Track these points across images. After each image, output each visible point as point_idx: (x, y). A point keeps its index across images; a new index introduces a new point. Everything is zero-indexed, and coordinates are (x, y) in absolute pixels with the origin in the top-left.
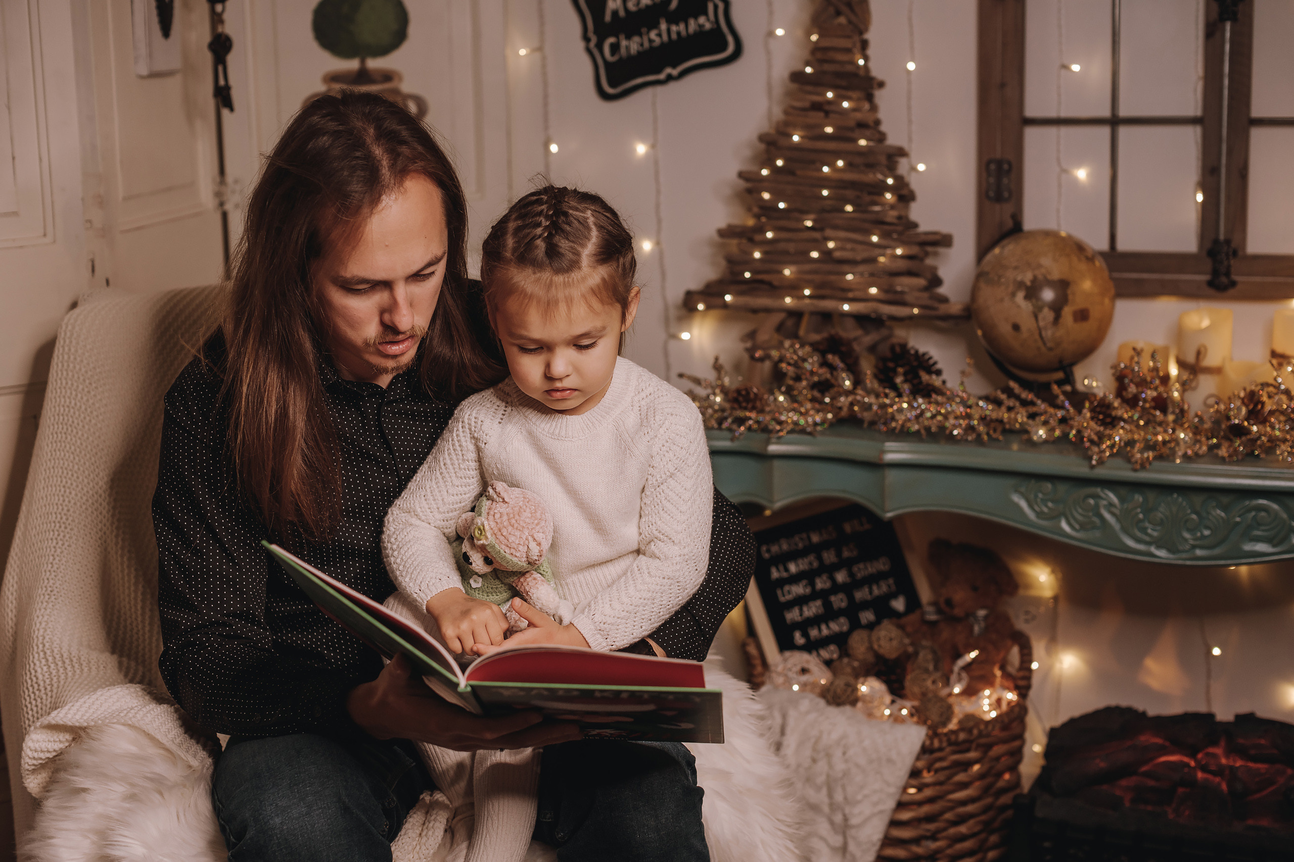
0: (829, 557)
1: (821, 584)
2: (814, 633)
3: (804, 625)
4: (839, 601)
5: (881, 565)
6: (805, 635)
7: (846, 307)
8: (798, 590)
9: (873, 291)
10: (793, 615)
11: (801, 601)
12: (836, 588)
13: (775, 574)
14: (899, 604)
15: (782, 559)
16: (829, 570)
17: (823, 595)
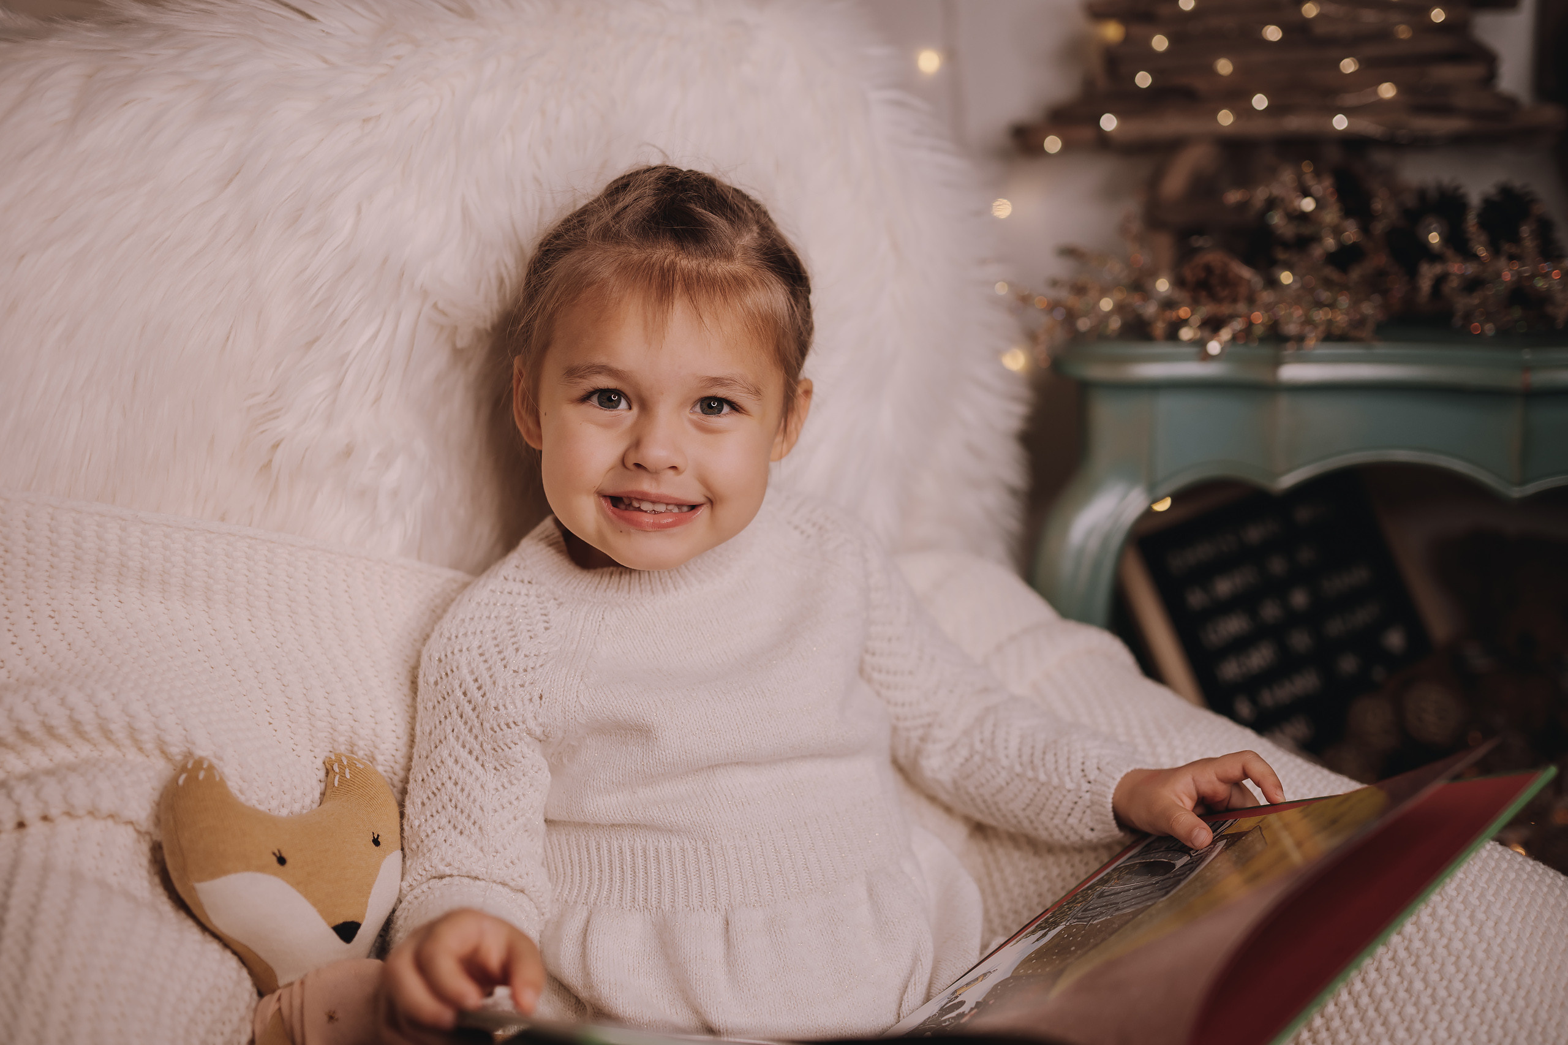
0: (1277, 566)
1: (1270, 611)
2: (1268, 698)
3: (1251, 685)
4: (1300, 640)
5: (1358, 576)
6: (1254, 701)
7: (1340, 122)
8: (1233, 626)
9: (1387, 91)
10: (1230, 670)
11: (1239, 645)
12: (1293, 619)
13: (1196, 599)
14: (1395, 640)
15: (1204, 574)
16: (1278, 588)
17: (1274, 633)
